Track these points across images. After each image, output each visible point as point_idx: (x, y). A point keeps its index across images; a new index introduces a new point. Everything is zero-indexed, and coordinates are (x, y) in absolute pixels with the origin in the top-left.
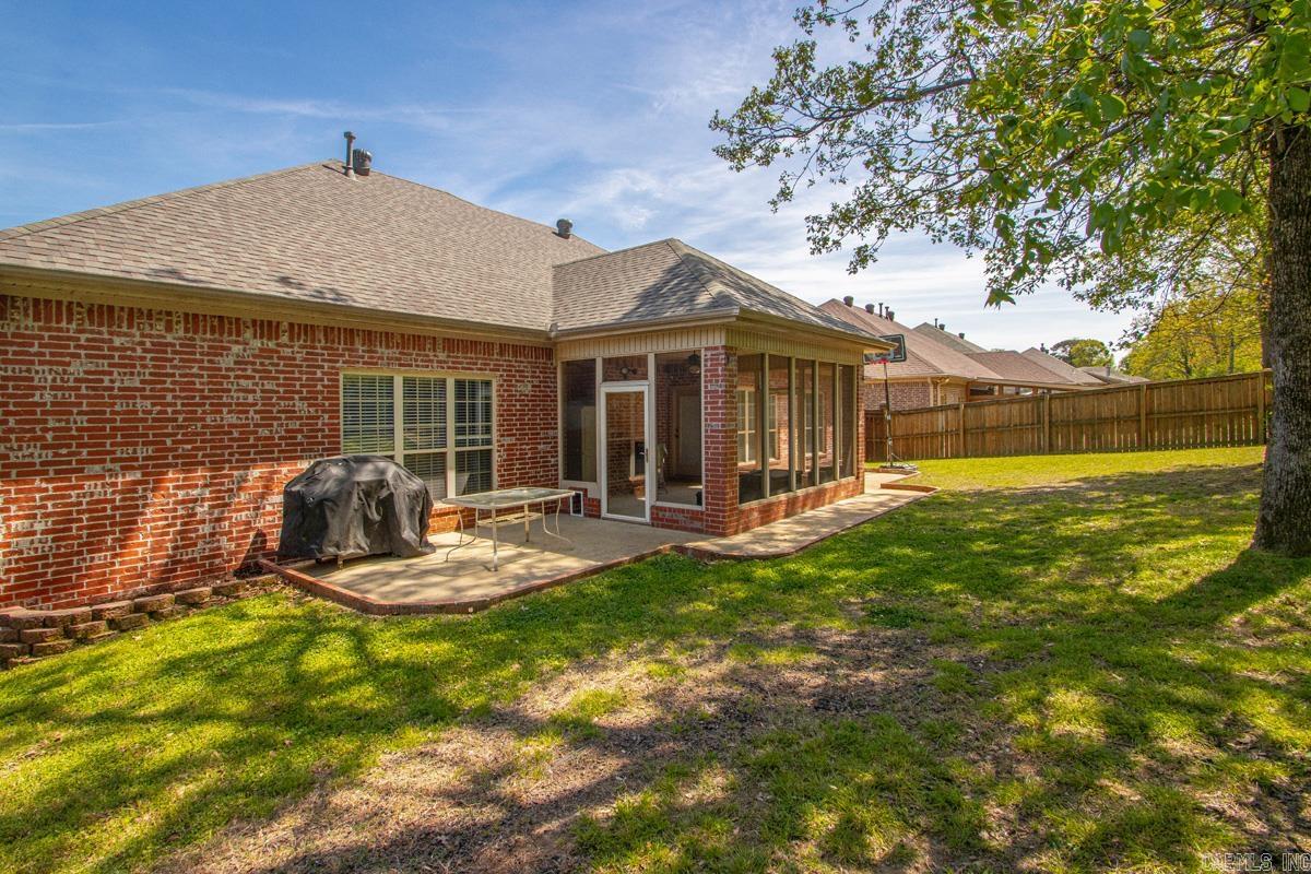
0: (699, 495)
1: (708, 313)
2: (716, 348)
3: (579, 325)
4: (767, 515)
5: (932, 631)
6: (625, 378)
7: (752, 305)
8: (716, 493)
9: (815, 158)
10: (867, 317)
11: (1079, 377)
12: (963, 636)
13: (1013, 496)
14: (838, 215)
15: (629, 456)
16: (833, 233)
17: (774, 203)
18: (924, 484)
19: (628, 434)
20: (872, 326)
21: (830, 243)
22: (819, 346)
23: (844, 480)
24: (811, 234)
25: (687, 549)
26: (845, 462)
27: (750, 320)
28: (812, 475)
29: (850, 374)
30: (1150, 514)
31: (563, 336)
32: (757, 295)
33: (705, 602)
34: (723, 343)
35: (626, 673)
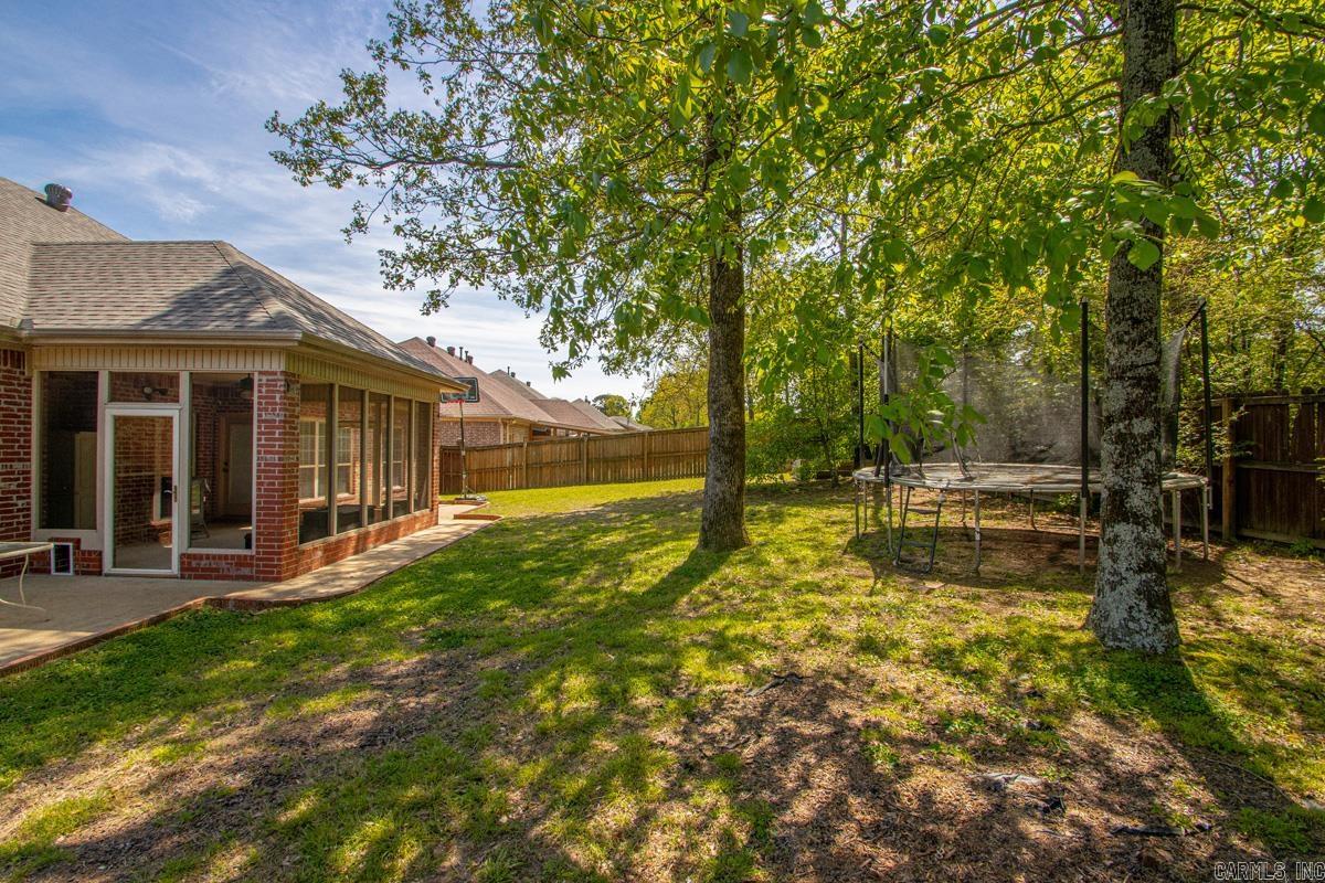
0: (248, 538)
1: (263, 333)
2: (275, 373)
3: (71, 325)
4: (333, 555)
5: (481, 646)
6: (149, 398)
7: (318, 331)
8: (269, 534)
9: (390, 194)
10: (448, 358)
11: (609, 425)
12: (506, 646)
13: (557, 520)
14: (411, 256)
15: (152, 495)
16: (407, 271)
17: (347, 231)
18: (493, 513)
19: (151, 468)
20: (451, 367)
21: (404, 282)
22: (394, 381)
23: (418, 513)
24: (384, 268)
25: (228, 600)
26: (420, 496)
27: (317, 347)
28: (386, 509)
29: (426, 410)
30: (644, 528)
31: (42, 337)
32: (328, 322)
33: (243, 659)
34: (283, 368)
35: (119, 767)
